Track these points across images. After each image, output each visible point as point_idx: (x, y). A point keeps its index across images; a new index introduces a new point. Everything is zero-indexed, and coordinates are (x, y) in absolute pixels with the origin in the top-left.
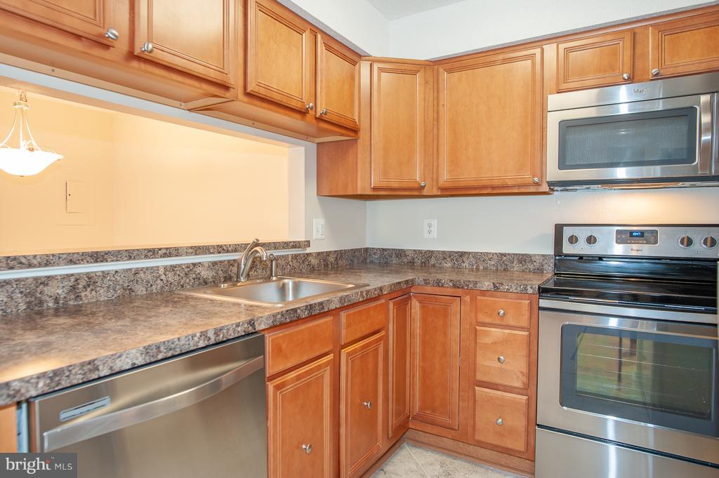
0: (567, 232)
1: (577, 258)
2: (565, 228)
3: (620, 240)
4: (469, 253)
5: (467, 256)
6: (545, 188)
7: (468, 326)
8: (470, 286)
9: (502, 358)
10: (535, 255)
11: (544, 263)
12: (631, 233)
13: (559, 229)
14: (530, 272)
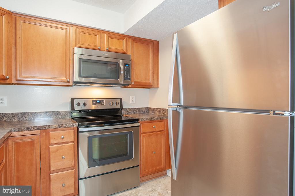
0: (76, 102)
1: (79, 111)
2: (75, 100)
3: (94, 104)
4: (29, 113)
5: (27, 114)
6: (71, 84)
7: (45, 147)
8: (47, 128)
9: (63, 157)
10: (62, 111)
11: (66, 114)
12: (97, 101)
13: (72, 100)
14: (60, 118)
